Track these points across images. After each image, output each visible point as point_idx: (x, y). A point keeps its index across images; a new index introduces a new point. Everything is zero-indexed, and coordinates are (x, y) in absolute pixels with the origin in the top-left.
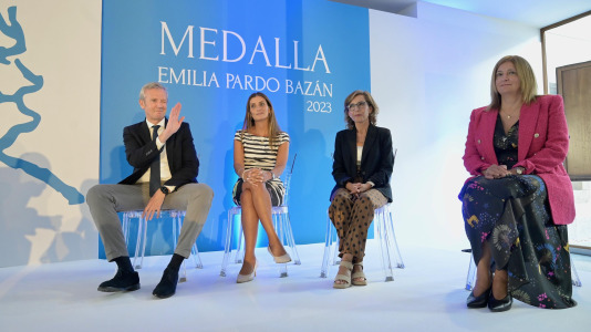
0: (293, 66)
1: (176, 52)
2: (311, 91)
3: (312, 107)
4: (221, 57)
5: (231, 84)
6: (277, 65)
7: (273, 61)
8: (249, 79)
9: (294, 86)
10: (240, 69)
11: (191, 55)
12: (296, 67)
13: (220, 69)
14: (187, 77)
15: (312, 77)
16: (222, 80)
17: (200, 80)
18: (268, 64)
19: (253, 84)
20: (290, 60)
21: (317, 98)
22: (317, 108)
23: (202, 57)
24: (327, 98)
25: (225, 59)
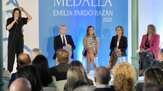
0: (98, 5)
1: (59, 4)
2: (104, 14)
3: (104, 20)
4: (73, 5)
5: (76, 14)
6: (92, 5)
7: (90, 4)
8: (82, 12)
9: (98, 13)
10: (79, 8)
11: (63, 5)
12: (99, 6)
13: (72, 9)
14: (62, 13)
15: (105, 8)
16: (73, 13)
17: (66, 13)
18: (89, 5)
19: (84, 13)
20: (97, 3)
21: (107, 16)
22: (106, 20)
23: (67, 5)
24: (111, 16)
25: (74, 5)
